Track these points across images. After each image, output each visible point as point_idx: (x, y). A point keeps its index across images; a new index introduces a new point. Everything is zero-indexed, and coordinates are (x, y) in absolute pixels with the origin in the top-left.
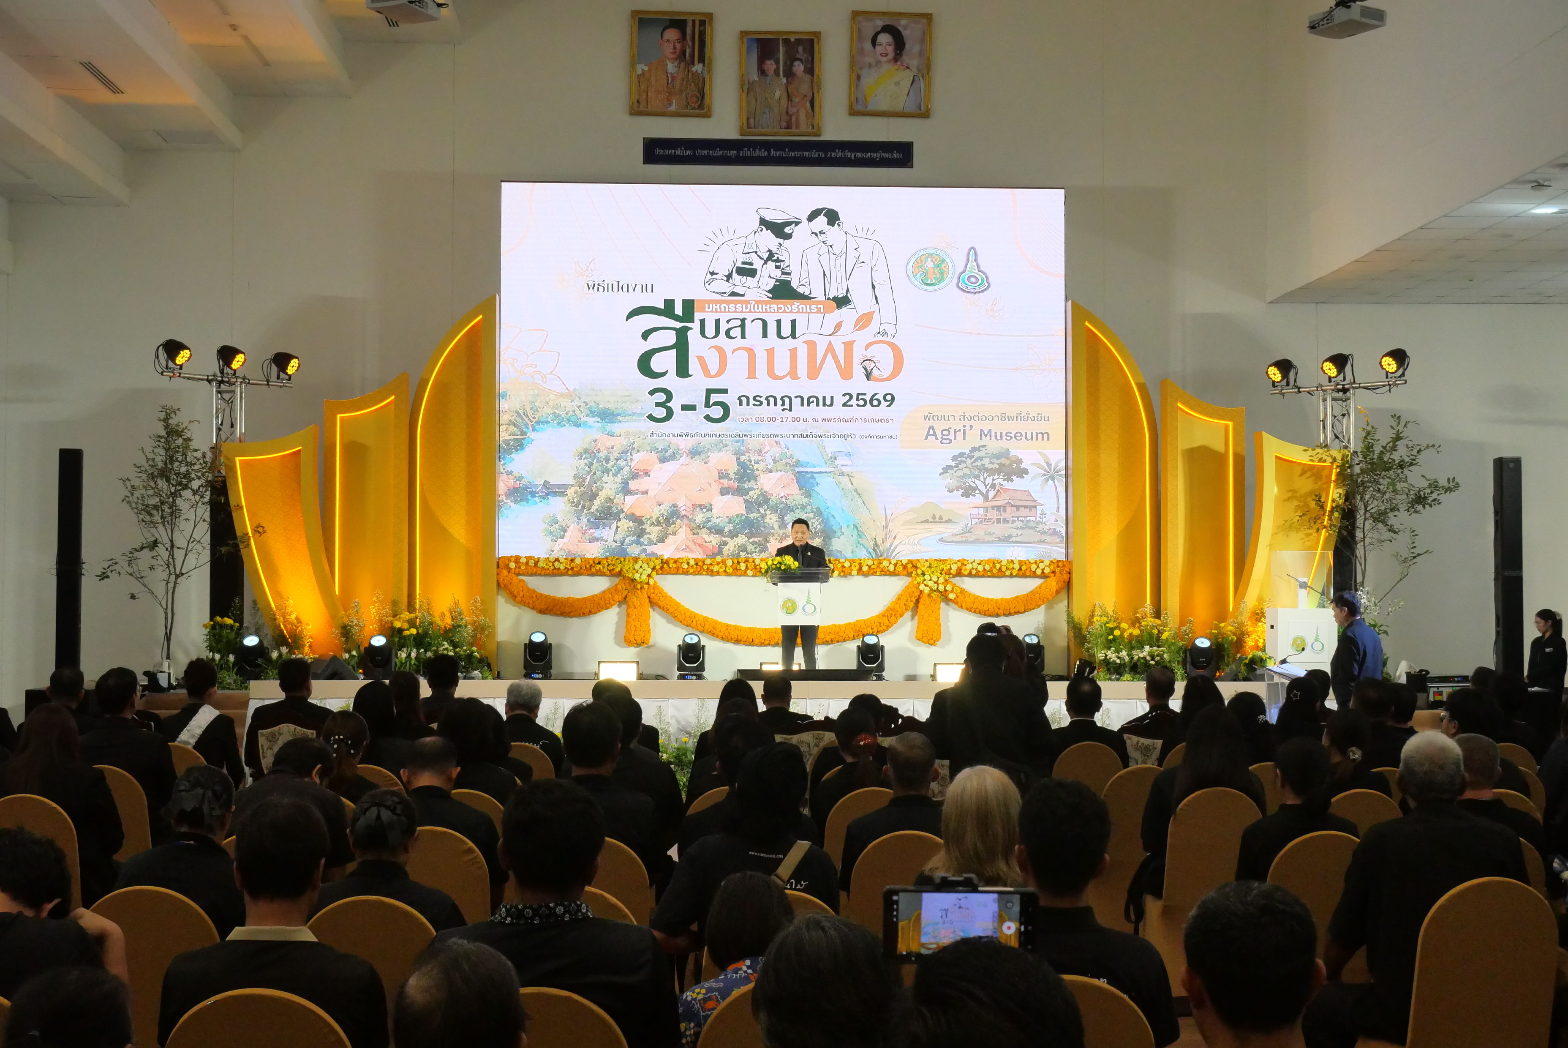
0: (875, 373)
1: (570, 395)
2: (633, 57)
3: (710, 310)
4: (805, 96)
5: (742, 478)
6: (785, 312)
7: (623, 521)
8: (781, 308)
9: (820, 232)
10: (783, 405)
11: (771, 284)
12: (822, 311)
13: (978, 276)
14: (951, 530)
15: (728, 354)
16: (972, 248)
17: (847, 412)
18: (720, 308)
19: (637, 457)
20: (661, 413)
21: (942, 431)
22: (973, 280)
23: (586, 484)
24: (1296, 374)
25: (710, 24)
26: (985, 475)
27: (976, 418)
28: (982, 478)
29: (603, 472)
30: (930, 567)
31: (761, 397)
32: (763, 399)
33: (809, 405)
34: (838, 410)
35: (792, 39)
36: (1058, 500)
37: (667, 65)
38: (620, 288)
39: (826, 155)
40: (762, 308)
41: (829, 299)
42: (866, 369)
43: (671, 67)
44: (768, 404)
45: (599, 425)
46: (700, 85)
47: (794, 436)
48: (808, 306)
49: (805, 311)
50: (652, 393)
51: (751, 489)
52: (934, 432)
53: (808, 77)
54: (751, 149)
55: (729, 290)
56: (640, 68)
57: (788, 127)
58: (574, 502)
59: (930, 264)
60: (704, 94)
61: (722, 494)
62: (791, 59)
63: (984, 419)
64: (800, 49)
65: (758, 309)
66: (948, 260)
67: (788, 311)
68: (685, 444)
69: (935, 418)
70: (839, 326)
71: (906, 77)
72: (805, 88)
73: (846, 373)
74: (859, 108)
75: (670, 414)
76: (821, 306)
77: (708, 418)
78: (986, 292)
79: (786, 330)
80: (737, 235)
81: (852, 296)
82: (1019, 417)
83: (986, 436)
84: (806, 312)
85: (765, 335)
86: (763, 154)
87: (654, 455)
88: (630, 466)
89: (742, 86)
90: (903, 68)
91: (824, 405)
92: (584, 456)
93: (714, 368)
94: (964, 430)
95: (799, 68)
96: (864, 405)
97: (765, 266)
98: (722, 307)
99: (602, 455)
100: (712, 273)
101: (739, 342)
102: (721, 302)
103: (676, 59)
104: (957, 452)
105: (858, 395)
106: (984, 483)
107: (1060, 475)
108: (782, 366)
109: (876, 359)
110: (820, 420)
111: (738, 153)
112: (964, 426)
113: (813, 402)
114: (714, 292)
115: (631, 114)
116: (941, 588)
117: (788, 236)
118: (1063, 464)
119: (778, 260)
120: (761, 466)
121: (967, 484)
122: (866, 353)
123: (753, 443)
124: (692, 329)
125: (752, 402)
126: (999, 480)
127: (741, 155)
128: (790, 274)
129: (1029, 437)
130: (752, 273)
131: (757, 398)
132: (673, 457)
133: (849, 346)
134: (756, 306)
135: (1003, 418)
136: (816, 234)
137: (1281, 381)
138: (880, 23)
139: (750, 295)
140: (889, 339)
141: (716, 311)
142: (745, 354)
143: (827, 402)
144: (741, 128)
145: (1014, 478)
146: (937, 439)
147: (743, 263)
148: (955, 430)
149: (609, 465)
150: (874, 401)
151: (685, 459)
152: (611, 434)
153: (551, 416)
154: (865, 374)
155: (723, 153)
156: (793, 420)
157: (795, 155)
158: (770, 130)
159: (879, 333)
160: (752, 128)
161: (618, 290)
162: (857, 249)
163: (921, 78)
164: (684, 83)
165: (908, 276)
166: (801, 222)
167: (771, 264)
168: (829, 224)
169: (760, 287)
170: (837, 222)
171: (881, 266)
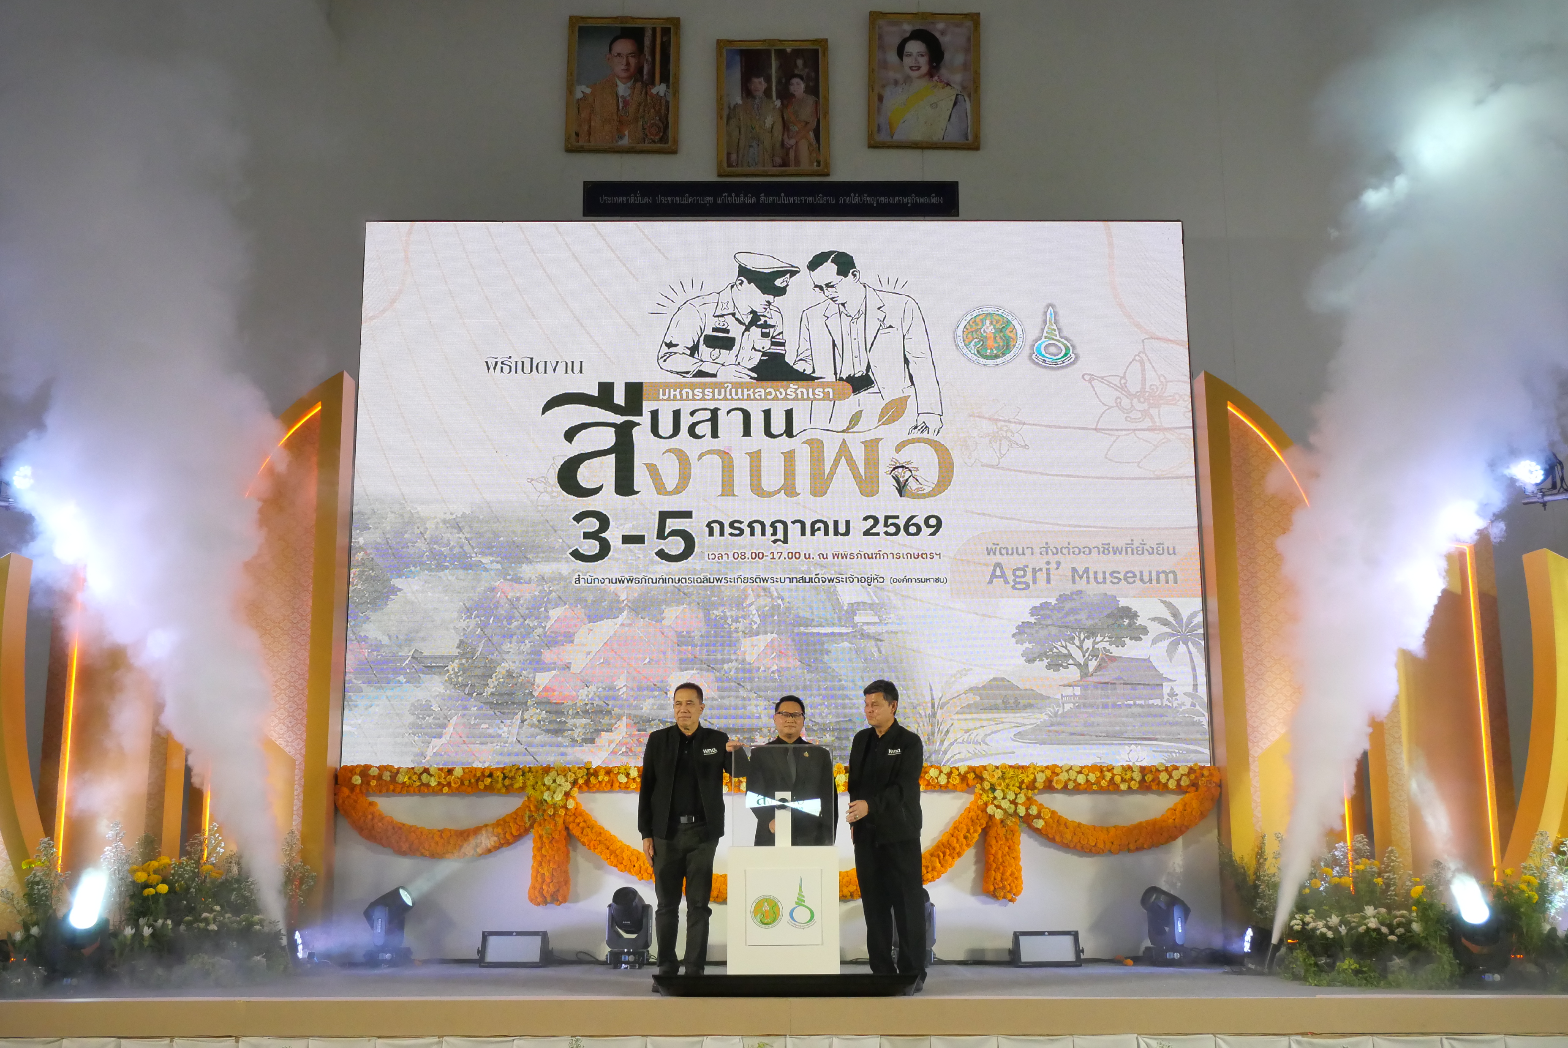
0: (912, 484)
1: (456, 523)
2: (570, 74)
3: (665, 398)
4: (807, 123)
5: (713, 643)
6: (776, 398)
7: (532, 711)
8: (770, 393)
9: (827, 285)
10: (774, 533)
11: (757, 357)
12: (831, 397)
13: (1060, 344)
14: (1035, 721)
15: (693, 458)
16: (1050, 305)
17: (872, 544)
18: (681, 395)
19: (555, 613)
20: (591, 547)
21: (1015, 571)
22: (1053, 349)
23: (478, 654)
25: (677, 33)
26: (1082, 636)
27: (1065, 551)
28: (1077, 642)
29: (504, 637)
30: (1003, 777)
31: (741, 523)
32: (744, 526)
33: (813, 534)
34: (856, 542)
35: (789, 50)
36: (1195, 674)
37: (617, 85)
38: (534, 367)
39: (837, 200)
40: (743, 394)
41: (841, 379)
42: (897, 480)
43: (622, 89)
44: (752, 534)
45: (499, 566)
46: (663, 111)
47: (791, 580)
48: (811, 390)
49: (805, 397)
50: (578, 518)
52: (1003, 572)
53: (811, 100)
54: (733, 195)
55: (693, 369)
56: (581, 90)
58: (458, 683)
59: (989, 329)
60: (668, 123)
61: (683, 668)
62: (787, 74)
63: (1077, 552)
64: (800, 62)
65: (737, 395)
66: (1015, 323)
67: (780, 397)
68: (623, 592)
69: (1004, 551)
70: (855, 419)
71: (945, 98)
72: (806, 112)
73: (868, 486)
74: (882, 137)
75: (605, 548)
76: (830, 390)
77: (662, 554)
78: (1072, 368)
79: (778, 425)
80: (706, 290)
81: (877, 374)
82: (1130, 549)
83: (1081, 577)
84: (808, 399)
85: (747, 432)
86: (749, 201)
87: (580, 611)
88: (544, 628)
89: (720, 115)
90: (942, 84)
91: (836, 533)
92: (475, 613)
93: (671, 480)
94: (1048, 570)
95: (798, 87)
96: (896, 533)
97: (747, 333)
98: (684, 392)
99: (502, 611)
100: (670, 345)
101: (709, 443)
102: (682, 386)
103: (629, 78)
104: (1037, 602)
105: (887, 518)
106: (1080, 647)
107: (1197, 636)
108: (772, 477)
109: (912, 465)
110: (830, 557)
111: (715, 200)
112: (1048, 563)
113: (819, 529)
114: (671, 372)
115: (569, 150)
116: (1022, 811)
117: (781, 291)
118: (1200, 618)
119: (766, 325)
120: (742, 625)
121: (1055, 650)
122: (896, 456)
123: (729, 591)
124: (639, 424)
125: (728, 530)
126: (1103, 643)
127: (719, 202)
128: (783, 344)
129: (1146, 577)
130: (727, 343)
131: (736, 525)
132: (609, 614)
133: (871, 447)
134: (733, 390)
135: (1106, 550)
136: (821, 288)
137: (1543, 481)
139: (726, 375)
140: (931, 436)
141: (675, 399)
142: (717, 460)
143: (841, 530)
144: (719, 164)
145: (1127, 640)
146: (1006, 582)
147: (714, 330)
148: (1034, 569)
149: (512, 626)
150: (910, 527)
151: (627, 616)
152: (517, 580)
153: (427, 554)
154: (897, 488)
155: (694, 201)
156: (790, 557)
157: (794, 201)
158: (760, 169)
159: (916, 427)
160: (733, 166)
161: (531, 371)
162: (881, 307)
163: (967, 99)
164: (641, 110)
165: (957, 346)
166: (798, 272)
167: (755, 331)
168: (839, 273)
169: (739, 363)
170: (851, 271)
171: (917, 331)
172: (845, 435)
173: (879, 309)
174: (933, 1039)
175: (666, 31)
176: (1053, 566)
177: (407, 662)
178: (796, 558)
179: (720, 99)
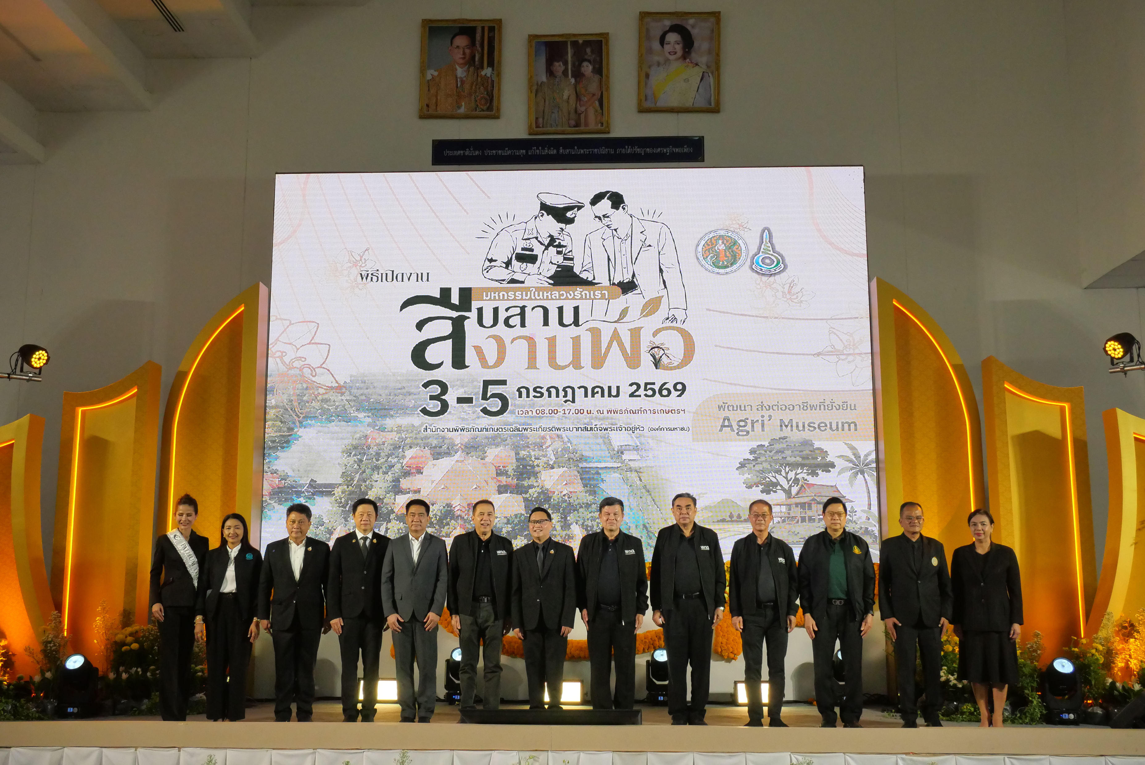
0: (665, 360)
1: (339, 389)
2: (422, 62)
3: (488, 298)
4: (594, 95)
5: (522, 474)
6: (567, 298)
7: (394, 522)
8: (563, 295)
9: (604, 216)
10: (565, 396)
11: (553, 269)
12: (607, 297)
13: (773, 258)
15: (507, 341)
16: (766, 229)
17: (635, 403)
18: (499, 296)
19: (410, 453)
20: (435, 406)
21: (739, 422)
22: (768, 261)
23: (355, 482)
24: (1139, 348)
25: (500, 30)
26: (787, 469)
27: (775, 408)
28: (783, 473)
29: (373, 470)
31: (541, 388)
32: (544, 391)
33: (593, 396)
34: (624, 401)
35: (581, 42)
36: (869, 497)
37: (456, 70)
38: (394, 277)
39: (615, 151)
40: (543, 296)
41: (614, 284)
42: (654, 357)
43: (460, 72)
44: (550, 396)
45: (370, 420)
46: (489, 89)
47: (577, 429)
48: (592, 292)
49: (588, 297)
50: (426, 385)
51: (531, 487)
52: (730, 423)
53: (597, 77)
54: (540, 148)
55: (508, 277)
56: (431, 73)
57: (577, 125)
58: (341, 503)
59: (721, 246)
60: (493, 97)
61: (500, 493)
62: (580, 59)
63: (784, 408)
64: (588, 50)
65: (539, 296)
66: (740, 242)
67: (570, 297)
68: (459, 439)
69: (731, 408)
70: (624, 313)
71: (695, 74)
72: (593, 87)
73: (633, 361)
74: (648, 105)
75: (445, 406)
76: (606, 292)
77: (485, 411)
78: (782, 275)
79: (568, 318)
80: (517, 220)
81: (639, 281)
82: (822, 406)
83: (786, 426)
84: (590, 298)
85: (546, 323)
86: (552, 153)
87: (427, 452)
88: (402, 464)
90: (692, 65)
91: (610, 395)
92: (353, 453)
93: (491, 357)
94: (763, 421)
95: (587, 68)
96: (653, 395)
97: (546, 252)
98: (501, 294)
99: (372, 451)
100: (491, 260)
101: (518, 331)
102: (499, 290)
104: (754, 444)
105: (646, 384)
106: (786, 478)
107: (871, 469)
108: (564, 356)
109: (665, 346)
110: (605, 412)
111: (527, 152)
112: (763, 416)
113: (597, 392)
114: (492, 280)
115: (423, 117)
117: (571, 221)
118: (873, 456)
119: (560, 246)
120: (542, 462)
121: (767, 479)
122: (654, 340)
123: (533, 436)
124: (469, 318)
125: (532, 394)
126: (803, 474)
127: (530, 154)
128: (572, 259)
129: (834, 426)
130: (532, 259)
131: (538, 390)
132: (448, 454)
133: (635, 333)
134: (536, 293)
135: (805, 406)
136: (600, 218)
137: (1123, 357)
138: (668, 23)
139: (531, 282)
140: (679, 325)
141: (495, 299)
142: (524, 344)
143: (613, 393)
144: (530, 127)
145: (820, 472)
146: (732, 430)
147: (523, 249)
148: (752, 421)
149: (379, 462)
150: (663, 391)
151: (461, 455)
152: (382, 429)
153: (320, 411)
154: (653, 363)
155: (512, 153)
156: (577, 412)
157: (584, 152)
158: (559, 128)
159: (668, 319)
160: (540, 128)
161: (393, 280)
162: (643, 232)
163: (710, 75)
164: (474, 87)
165: (698, 259)
166: (583, 207)
167: (552, 250)
168: (613, 207)
169: (540, 273)
170: (622, 205)
171: (669, 249)
172: (615, 325)
173: (641, 233)
174: (649, 754)
175: (492, 29)
176: (766, 418)
177: (305, 488)
178: (581, 413)
179: (530, 79)
